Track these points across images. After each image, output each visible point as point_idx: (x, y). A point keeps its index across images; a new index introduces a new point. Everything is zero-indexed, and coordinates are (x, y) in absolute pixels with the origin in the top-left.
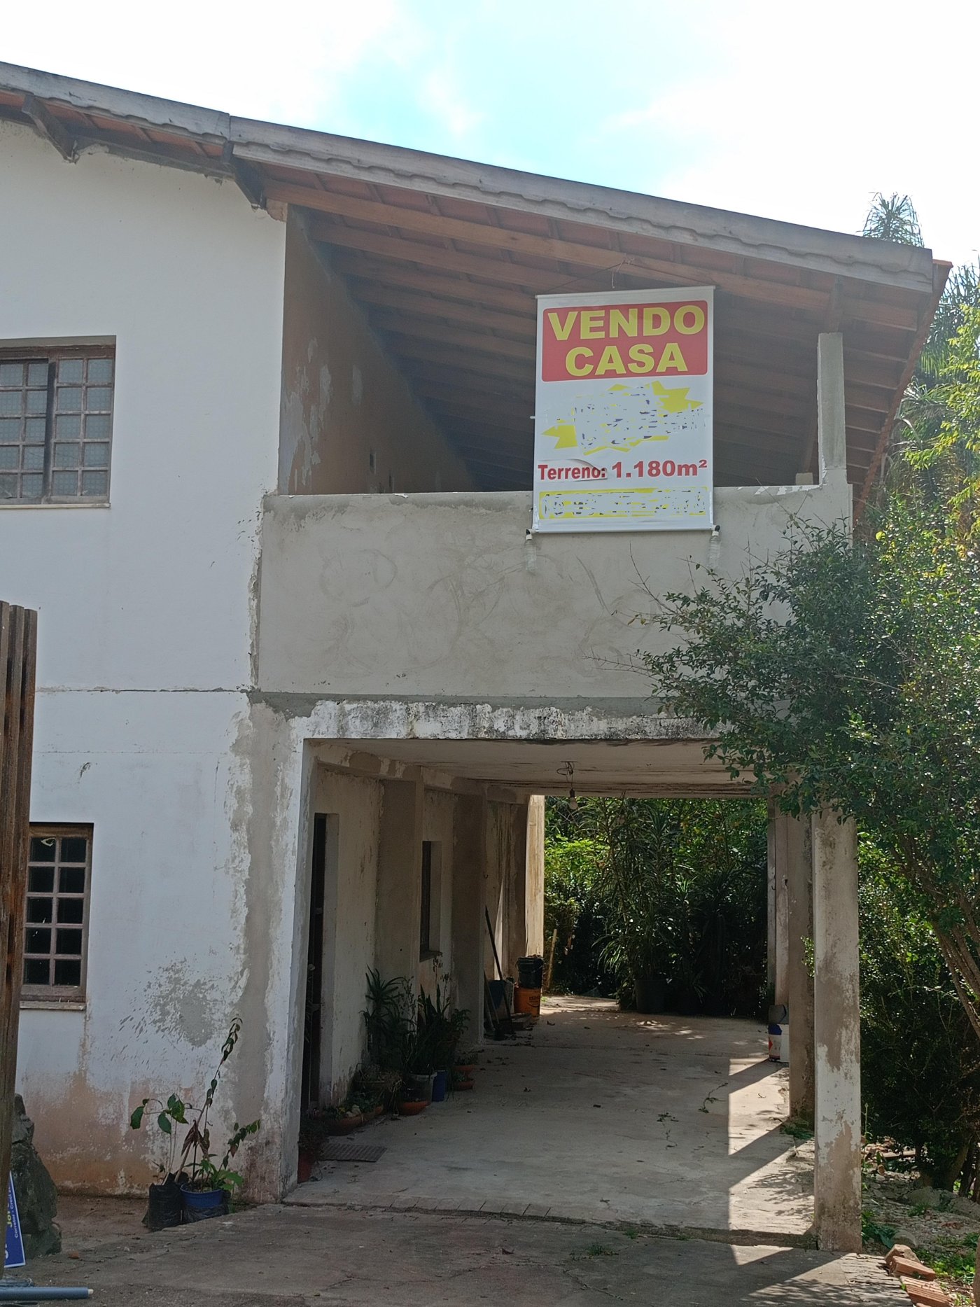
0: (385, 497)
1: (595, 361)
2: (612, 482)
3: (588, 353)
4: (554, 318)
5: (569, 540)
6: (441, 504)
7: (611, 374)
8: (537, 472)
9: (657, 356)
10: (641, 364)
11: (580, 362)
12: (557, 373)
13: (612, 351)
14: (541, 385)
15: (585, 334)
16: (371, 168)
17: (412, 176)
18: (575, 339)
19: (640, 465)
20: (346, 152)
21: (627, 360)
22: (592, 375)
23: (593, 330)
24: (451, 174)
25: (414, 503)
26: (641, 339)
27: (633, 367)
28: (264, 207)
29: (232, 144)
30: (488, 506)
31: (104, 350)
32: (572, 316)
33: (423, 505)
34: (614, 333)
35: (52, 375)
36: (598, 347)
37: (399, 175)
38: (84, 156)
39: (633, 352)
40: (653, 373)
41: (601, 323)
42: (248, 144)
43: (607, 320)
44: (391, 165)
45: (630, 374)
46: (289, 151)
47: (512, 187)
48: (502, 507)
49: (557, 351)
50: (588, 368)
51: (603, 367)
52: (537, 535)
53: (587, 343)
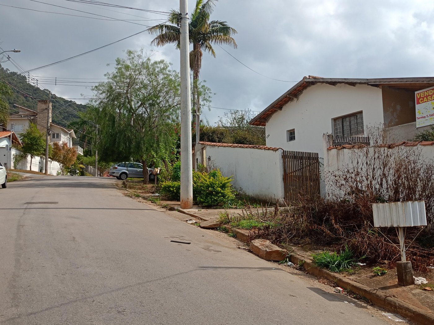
0: (397, 126)
1: (423, 100)
2: (427, 118)
3: (422, 99)
4: (417, 95)
5: (421, 128)
6: (405, 126)
7: (425, 102)
8: (417, 119)
9: (431, 98)
10: (429, 99)
11: (421, 101)
12: (418, 103)
13: (425, 98)
14: (416, 105)
15: (422, 96)
16: (385, 82)
17: (390, 82)
18: (420, 97)
19: (430, 115)
20: (381, 81)
21: (427, 99)
22: (423, 102)
23: (423, 95)
24: (395, 80)
25: (401, 126)
26: (429, 95)
27: (428, 100)
28: (379, 87)
29: (368, 83)
30: (410, 125)
31: (361, 112)
32: (420, 94)
33: (402, 126)
34: (425, 95)
35: (357, 117)
36: (423, 98)
37: (389, 82)
38: (356, 86)
39: (428, 98)
40: (431, 100)
41: (424, 94)
42: (370, 82)
43: (424, 93)
44: (387, 81)
45: (428, 101)
46: (375, 82)
47: (402, 80)
48: (412, 125)
49: (418, 99)
50: (422, 101)
51: (424, 101)
52: (417, 128)
53: (422, 98)
